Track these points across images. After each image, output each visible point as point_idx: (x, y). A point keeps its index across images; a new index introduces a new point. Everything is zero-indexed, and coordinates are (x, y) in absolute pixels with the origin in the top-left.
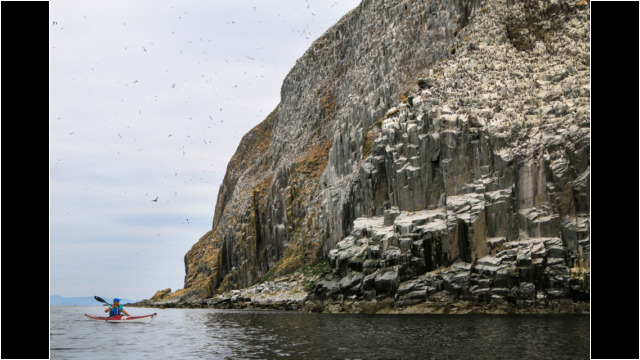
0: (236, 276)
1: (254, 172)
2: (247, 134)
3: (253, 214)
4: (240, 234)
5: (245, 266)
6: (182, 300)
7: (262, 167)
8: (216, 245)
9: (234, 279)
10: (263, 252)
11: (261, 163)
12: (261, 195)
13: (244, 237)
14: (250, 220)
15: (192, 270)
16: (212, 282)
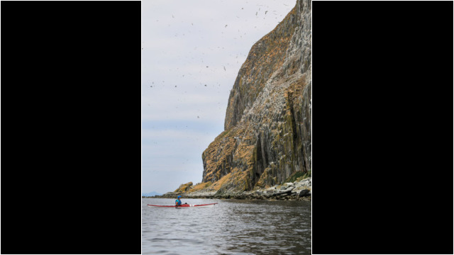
0: (275, 170)
1: (281, 75)
2: (257, 43)
3: (289, 113)
4: (276, 131)
5: (283, 161)
6: (219, 192)
7: (289, 71)
8: (250, 142)
9: (273, 172)
10: (299, 148)
11: (288, 67)
12: (294, 95)
13: (281, 135)
14: (286, 119)
15: (211, 166)
16: (249, 175)
